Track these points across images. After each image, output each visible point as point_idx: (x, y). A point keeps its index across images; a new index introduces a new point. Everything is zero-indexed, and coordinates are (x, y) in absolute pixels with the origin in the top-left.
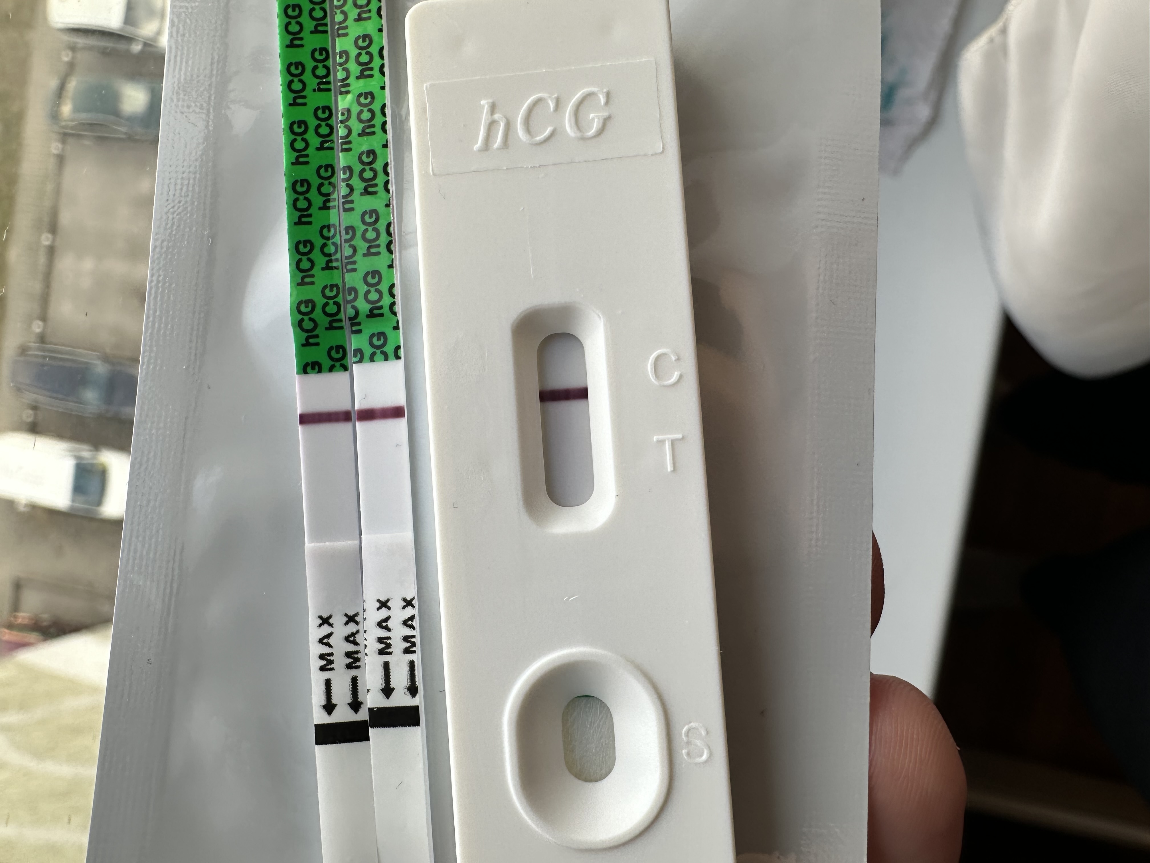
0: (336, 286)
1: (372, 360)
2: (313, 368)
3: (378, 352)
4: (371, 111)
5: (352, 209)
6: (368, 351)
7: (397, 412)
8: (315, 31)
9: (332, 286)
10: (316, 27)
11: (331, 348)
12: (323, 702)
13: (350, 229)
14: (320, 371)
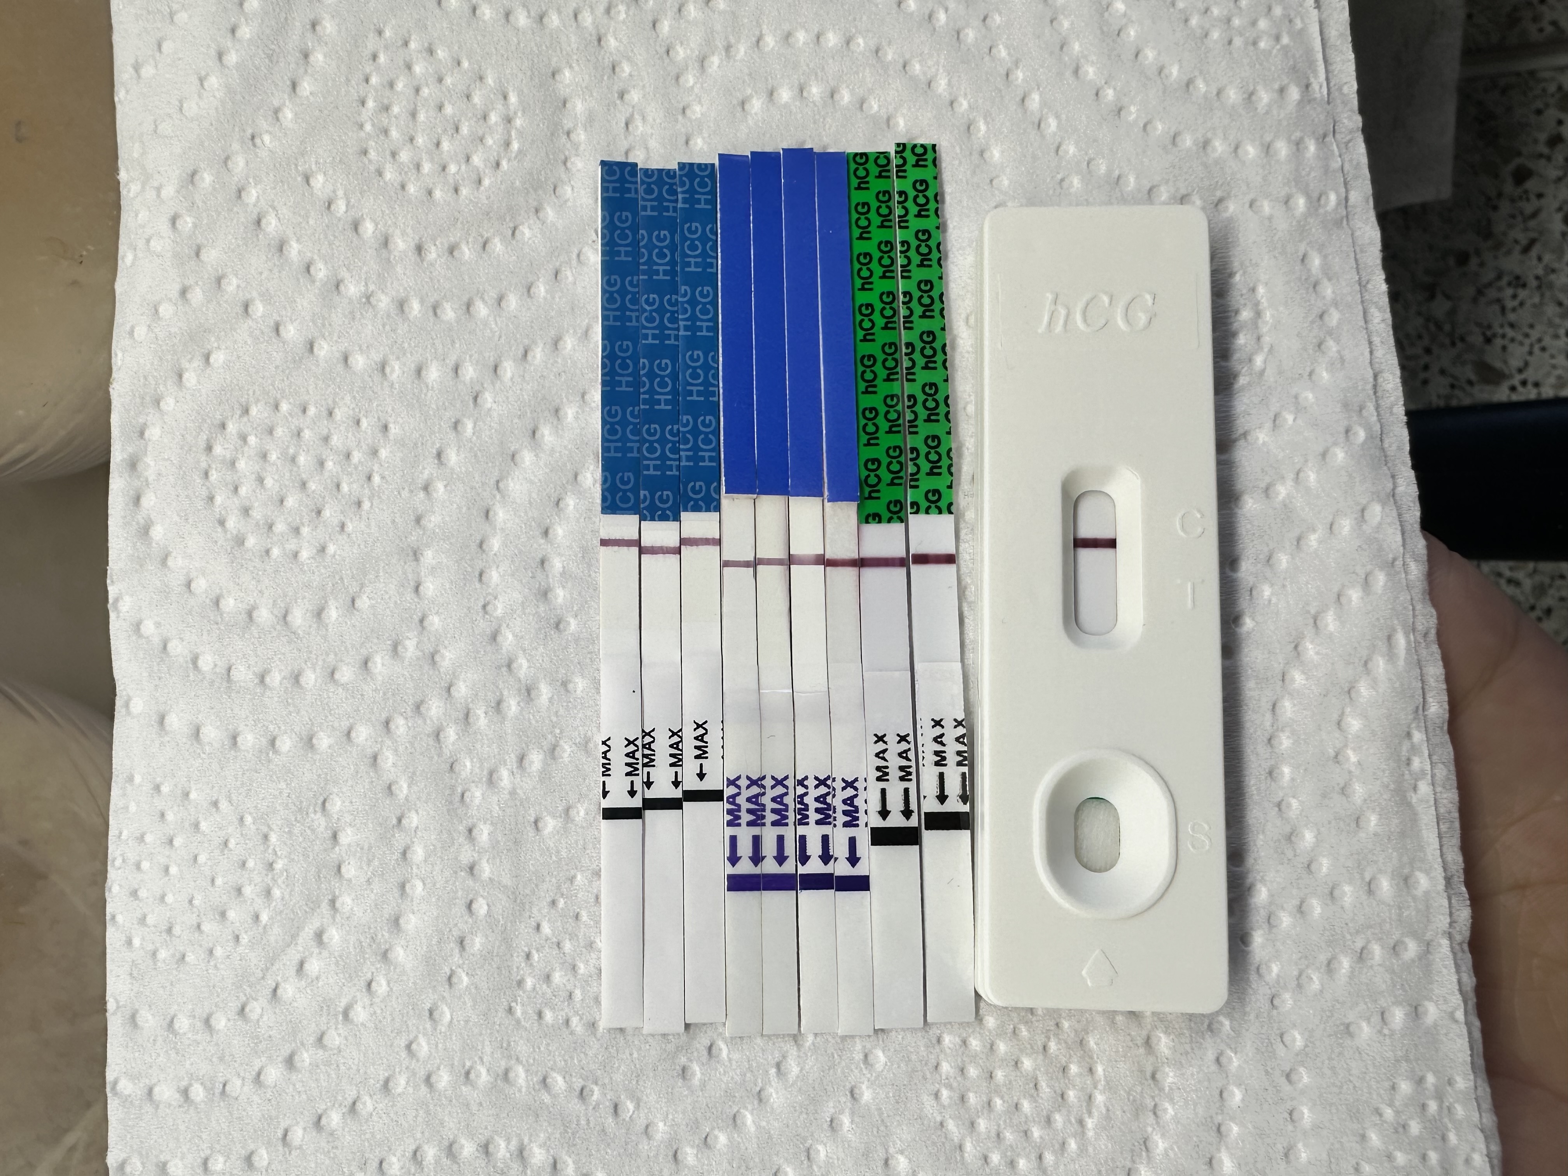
0: (899, 447)
1: (927, 512)
2: (874, 519)
3: (933, 506)
4: (931, 297)
5: (914, 380)
6: (924, 504)
7: (950, 559)
8: (882, 226)
9: (895, 448)
10: (882, 222)
11: (890, 502)
12: (879, 808)
13: (911, 397)
14: (880, 522)
